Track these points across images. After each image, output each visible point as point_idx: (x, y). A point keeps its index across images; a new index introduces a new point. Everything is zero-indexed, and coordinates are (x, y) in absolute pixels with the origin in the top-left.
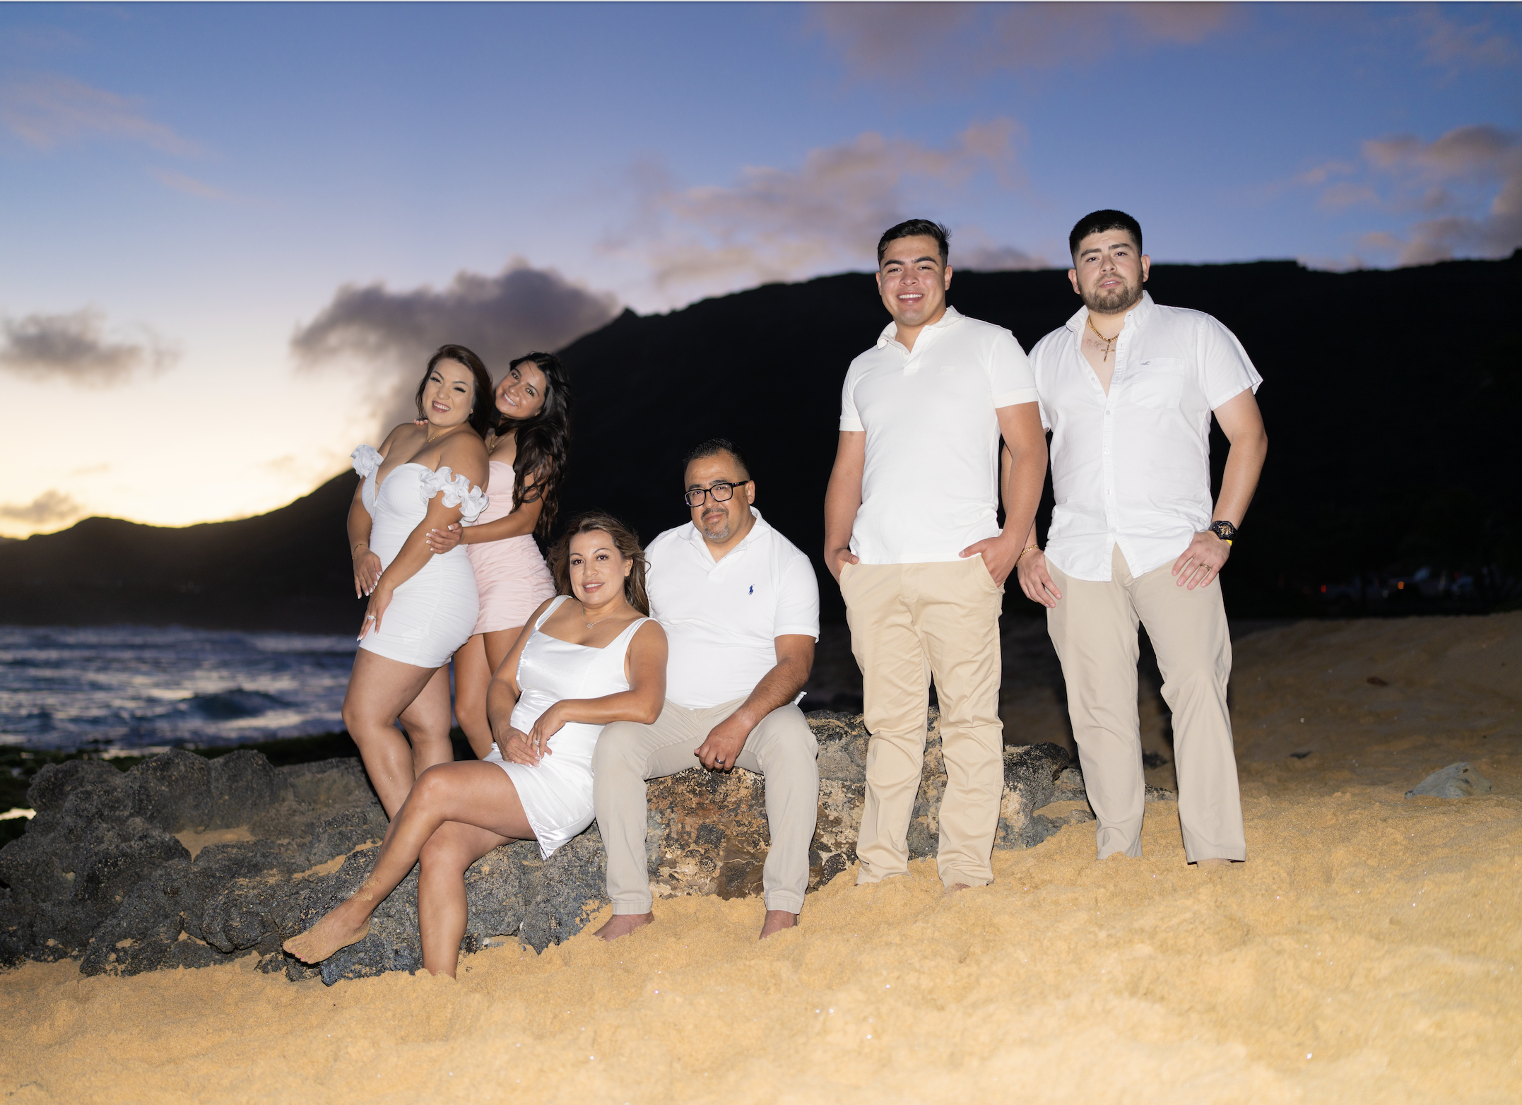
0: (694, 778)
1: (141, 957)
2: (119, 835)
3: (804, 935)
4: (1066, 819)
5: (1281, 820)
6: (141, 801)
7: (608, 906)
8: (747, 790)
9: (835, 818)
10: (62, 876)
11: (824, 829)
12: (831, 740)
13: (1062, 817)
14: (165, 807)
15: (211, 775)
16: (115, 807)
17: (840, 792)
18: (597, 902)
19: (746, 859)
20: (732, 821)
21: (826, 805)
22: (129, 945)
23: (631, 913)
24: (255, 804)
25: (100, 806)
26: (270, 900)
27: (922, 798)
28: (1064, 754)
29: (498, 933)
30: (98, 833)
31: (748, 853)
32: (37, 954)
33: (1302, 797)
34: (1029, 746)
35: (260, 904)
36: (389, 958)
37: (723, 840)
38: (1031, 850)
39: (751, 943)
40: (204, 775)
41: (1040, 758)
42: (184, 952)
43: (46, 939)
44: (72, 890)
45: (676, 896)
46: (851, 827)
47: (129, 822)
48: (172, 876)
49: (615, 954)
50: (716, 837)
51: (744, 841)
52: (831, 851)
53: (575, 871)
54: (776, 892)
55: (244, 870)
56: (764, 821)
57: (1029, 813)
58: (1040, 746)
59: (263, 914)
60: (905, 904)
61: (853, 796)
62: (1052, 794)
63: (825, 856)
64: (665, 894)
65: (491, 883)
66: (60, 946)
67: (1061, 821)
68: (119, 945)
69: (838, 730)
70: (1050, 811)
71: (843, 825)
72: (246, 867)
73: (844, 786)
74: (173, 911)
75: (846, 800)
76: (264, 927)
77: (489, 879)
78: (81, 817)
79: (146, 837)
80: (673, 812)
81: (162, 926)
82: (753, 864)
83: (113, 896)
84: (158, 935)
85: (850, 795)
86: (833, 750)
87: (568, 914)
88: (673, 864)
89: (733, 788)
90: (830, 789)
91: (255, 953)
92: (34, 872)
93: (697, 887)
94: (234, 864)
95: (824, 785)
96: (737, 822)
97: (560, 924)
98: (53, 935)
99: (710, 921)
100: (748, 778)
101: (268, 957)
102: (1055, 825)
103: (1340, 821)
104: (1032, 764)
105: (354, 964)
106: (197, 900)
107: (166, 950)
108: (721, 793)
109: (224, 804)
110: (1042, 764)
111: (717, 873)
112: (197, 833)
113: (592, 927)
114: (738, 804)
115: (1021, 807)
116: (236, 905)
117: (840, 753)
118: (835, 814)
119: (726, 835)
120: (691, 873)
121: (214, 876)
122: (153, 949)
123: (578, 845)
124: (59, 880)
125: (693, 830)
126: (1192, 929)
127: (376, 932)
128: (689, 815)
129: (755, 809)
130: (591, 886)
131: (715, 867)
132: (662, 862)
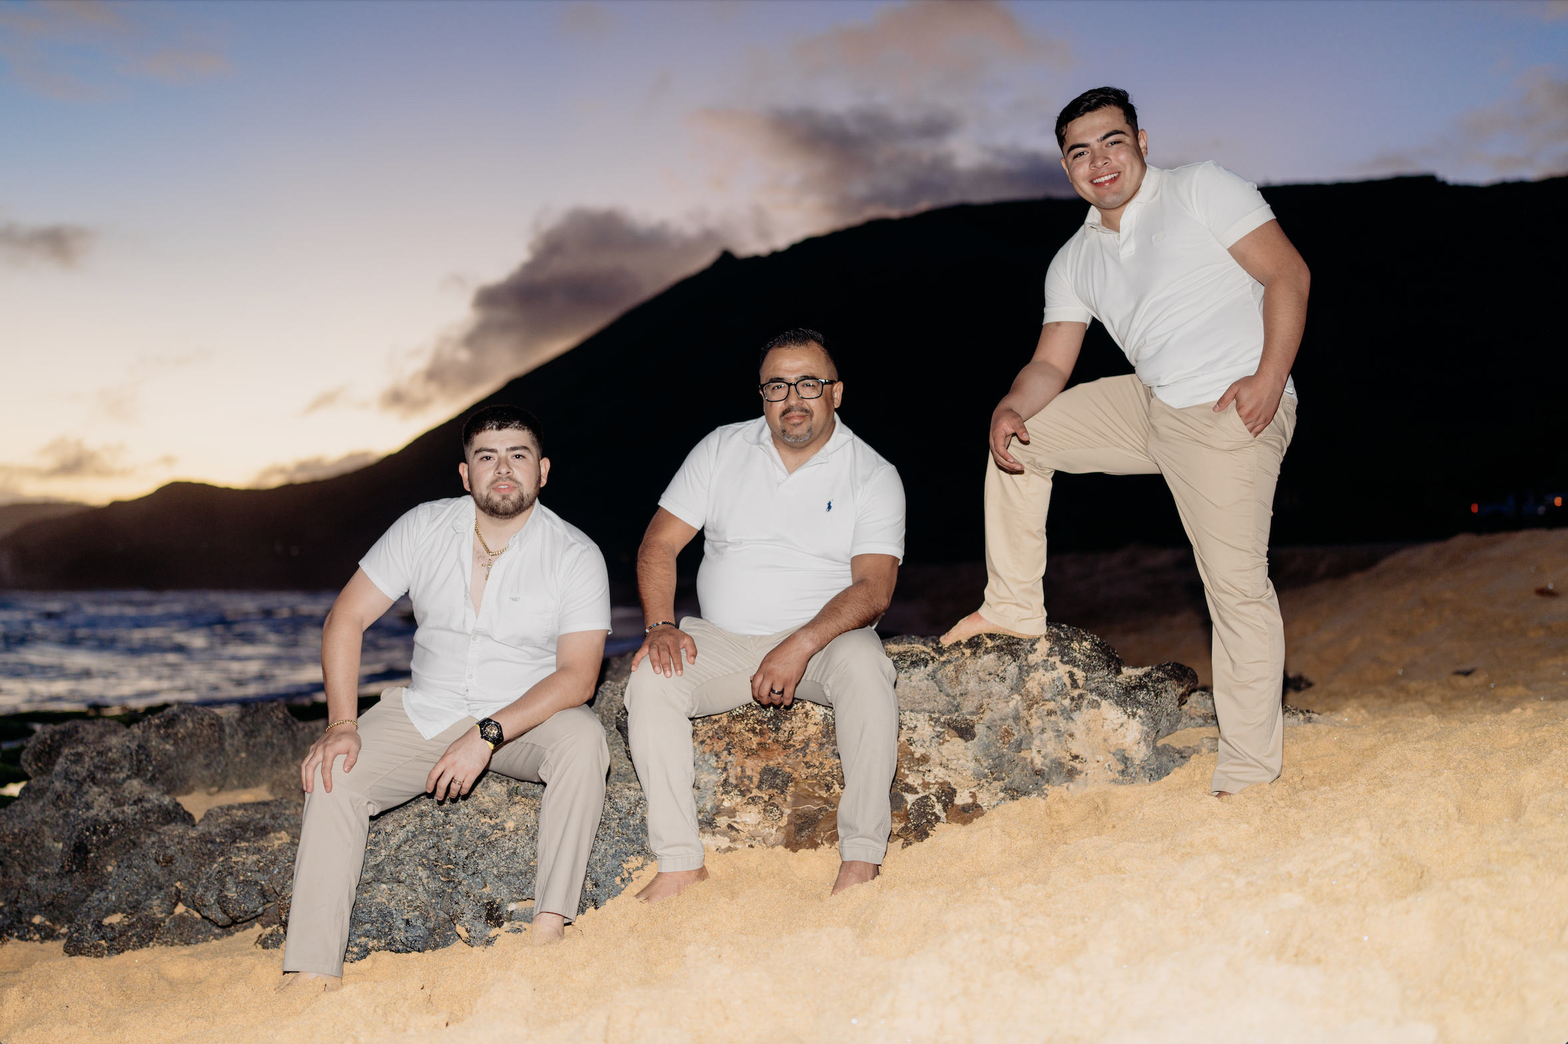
0: (753, 715)
1: (130, 934)
2: (112, 799)
3: (880, 891)
4: (1195, 748)
5: (1454, 740)
6: (140, 762)
7: (654, 863)
8: (816, 727)
9: (922, 755)
10: (53, 847)
11: (909, 768)
12: (914, 667)
13: (1191, 746)
14: (169, 767)
15: (224, 731)
16: (110, 769)
17: (927, 726)
18: (641, 859)
19: (818, 805)
20: (800, 762)
21: (910, 742)
22: (118, 920)
23: (679, 869)
24: (275, 762)
25: (92, 769)
26: (270, 867)
27: (1025, 730)
28: (1191, 675)
29: (524, 897)
30: (88, 798)
31: (820, 797)
32: (21, 933)
33: (1474, 716)
34: (1150, 667)
35: (259, 871)
36: (399, 929)
37: (790, 784)
38: (1155, 785)
39: (821, 900)
40: (215, 731)
41: (1163, 680)
42: (179, 926)
43: (32, 915)
44: (59, 861)
45: (736, 849)
46: (941, 764)
47: (125, 785)
48: (165, 843)
49: (658, 919)
50: (783, 781)
51: (816, 784)
52: (918, 793)
53: (613, 824)
54: (852, 840)
55: (249, 834)
56: (837, 761)
57: (1151, 743)
58: (1163, 667)
59: (263, 882)
60: (1004, 851)
61: (943, 730)
62: (1179, 721)
63: (910, 798)
64: (724, 846)
65: (515, 840)
66: (48, 923)
67: (1190, 751)
68: (106, 921)
69: (923, 656)
70: (1176, 740)
71: (931, 762)
72: (252, 830)
73: (931, 719)
74: (167, 881)
75: (934, 734)
76: (264, 896)
77: (513, 836)
78: (71, 781)
79: (140, 800)
80: (730, 754)
81: (156, 899)
82: (827, 810)
83: (104, 867)
84: (151, 908)
85: (938, 729)
86: (918, 678)
87: (607, 873)
88: (732, 813)
89: (799, 725)
90: (915, 722)
91: (258, 926)
92: (22, 842)
93: (760, 839)
94: (237, 828)
95: (908, 718)
96: (806, 763)
97: (596, 885)
98: (38, 910)
99: (774, 877)
100: (817, 714)
101: (269, 930)
102: (1183, 756)
103: (1524, 740)
104: (1153, 687)
105: (359, 936)
106: (194, 869)
107: (160, 926)
108: (785, 731)
109: (241, 763)
110: (1166, 687)
111: (784, 821)
112: (210, 794)
113: (634, 887)
114: (807, 743)
115: (1141, 736)
116: (231, 874)
117: (926, 681)
118: (922, 751)
119: (794, 778)
120: (754, 823)
121: (213, 842)
122: (144, 924)
123: (617, 795)
124: (50, 850)
125: (755, 774)
126: (1353, 873)
127: (384, 900)
128: (749, 758)
129: (827, 748)
130: (634, 841)
131: (782, 814)
132: (718, 811)
